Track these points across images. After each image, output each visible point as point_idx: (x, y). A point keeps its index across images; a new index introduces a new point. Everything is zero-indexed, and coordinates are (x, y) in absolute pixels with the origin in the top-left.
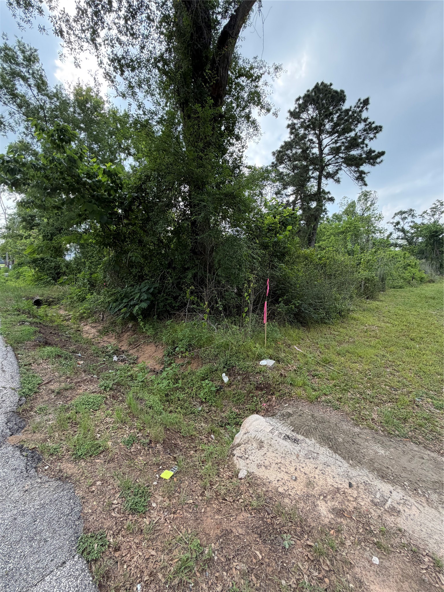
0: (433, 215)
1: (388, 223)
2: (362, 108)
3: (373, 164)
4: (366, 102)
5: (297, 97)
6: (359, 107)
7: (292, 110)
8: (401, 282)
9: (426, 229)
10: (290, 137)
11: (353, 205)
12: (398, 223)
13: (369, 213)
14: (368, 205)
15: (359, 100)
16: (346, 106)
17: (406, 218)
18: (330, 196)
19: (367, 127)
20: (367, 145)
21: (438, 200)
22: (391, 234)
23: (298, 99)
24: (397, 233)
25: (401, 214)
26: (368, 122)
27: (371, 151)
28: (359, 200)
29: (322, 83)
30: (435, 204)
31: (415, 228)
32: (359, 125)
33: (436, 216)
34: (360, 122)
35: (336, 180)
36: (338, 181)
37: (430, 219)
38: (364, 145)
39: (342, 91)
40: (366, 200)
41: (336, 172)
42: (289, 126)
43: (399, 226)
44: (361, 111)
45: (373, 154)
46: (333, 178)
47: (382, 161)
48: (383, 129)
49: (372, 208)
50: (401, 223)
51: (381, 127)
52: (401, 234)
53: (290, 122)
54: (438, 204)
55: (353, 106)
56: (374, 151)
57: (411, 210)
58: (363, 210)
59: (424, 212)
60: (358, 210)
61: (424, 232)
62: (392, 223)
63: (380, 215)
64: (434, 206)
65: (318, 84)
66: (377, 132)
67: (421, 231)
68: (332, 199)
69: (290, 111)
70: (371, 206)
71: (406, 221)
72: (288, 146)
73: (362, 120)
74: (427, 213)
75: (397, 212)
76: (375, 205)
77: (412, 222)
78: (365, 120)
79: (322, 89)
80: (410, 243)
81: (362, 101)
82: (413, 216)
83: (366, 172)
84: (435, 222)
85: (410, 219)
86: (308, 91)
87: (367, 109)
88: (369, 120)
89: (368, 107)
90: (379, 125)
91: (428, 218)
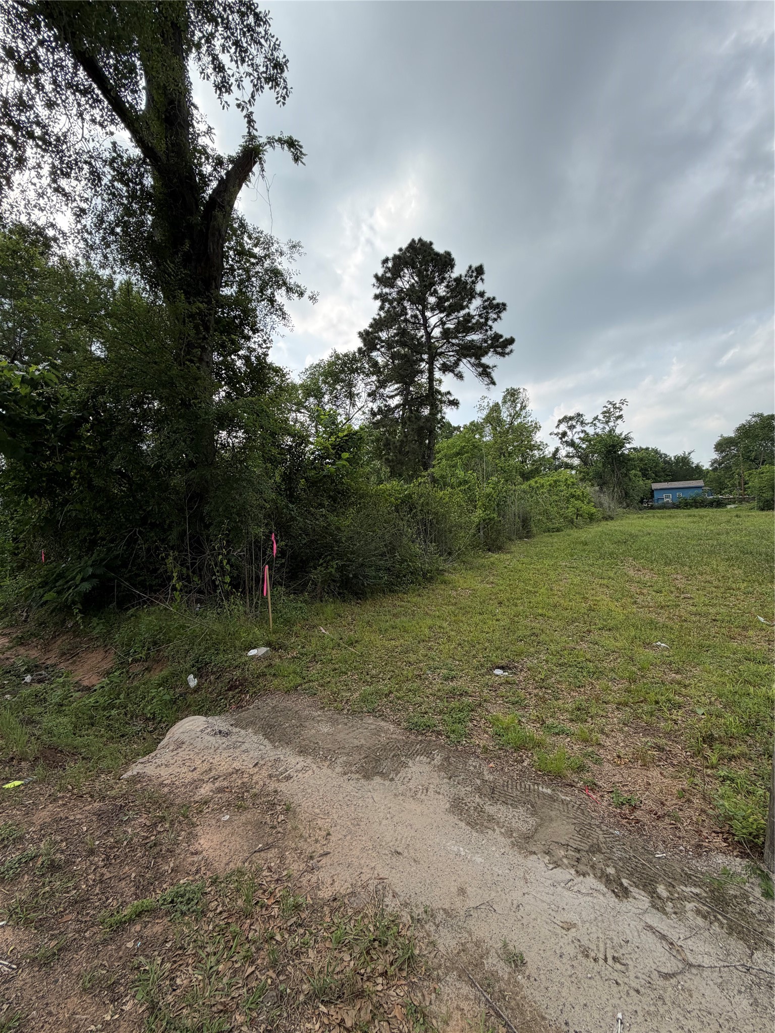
0: (607, 422)
1: (551, 434)
2: (477, 277)
3: (503, 354)
4: (480, 270)
5: (384, 258)
6: (471, 276)
7: (380, 275)
8: (558, 522)
9: (600, 442)
10: (378, 314)
11: (496, 408)
12: (564, 434)
13: (519, 420)
14: (517, 409)
15: (470, 267)
16: (455, 273)
17: (574, 427)
18: (451, 399)
19: (486, 303)
20: (491, 328)
21: (608, 401)
22: (557, 450)
23: (386, 261)
24: (566, 449)
25: (568, 422)
26: (485, 298)
27: (497, 336)
28: (505, 402)
29: (420, 240)
30: (605, 407)
31: (587, 441)
32: (474, 301)
33: (611, 424)
34: (475, 298)
35: (456, 375)
36: (460, 376)
37: (604, 428)
38: (488, 328)
39: (448, 254)
40: (514, 401)
41: (456, 364)
42: (376, 297)
43: (566, 438)
44: (474, 283)
45: (501, 340)
46: (453, 371)
47: (511, 351)
48: (507, 308)
49: (523, 413)
50: (569, 433)
51: (504, 305)
52: (571, 450)
53: (378, 291)
54: (610, 406)
55: (463, 274)
56: (501, 336)
57: (579, 415)
58: (510, 416)
59: (596, 418)
60: (505, 415)
61: (599, 446)
62: (557, 434)
63: (536, 423)
64: (605, 409)
65: (413, 241)
66: (500, 312)
67: (595, 445)
68: (455, 403)
69: (376, 276)
70: (521, 409)
71: (575, 430)
72: (378, 325)
73: (476, 294)
74: (599, 420)
75: (561, 417)
76: (527, 408)
77: (582, 432)
78: (482, 294)
79: (420, 249)
80: (585, 463)
81: (473, 268)
82: (582, 423)
83: (491, 365)
84: (610, 431)
85: (579, 428)
86: (401, 250)
87: (482, 280)
88: (487, 295)
89: (484, 277)
90: (501, 302)
91: (601, 426)
